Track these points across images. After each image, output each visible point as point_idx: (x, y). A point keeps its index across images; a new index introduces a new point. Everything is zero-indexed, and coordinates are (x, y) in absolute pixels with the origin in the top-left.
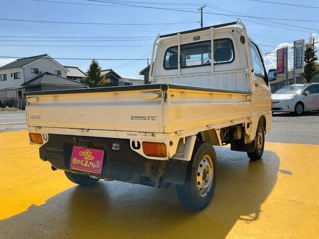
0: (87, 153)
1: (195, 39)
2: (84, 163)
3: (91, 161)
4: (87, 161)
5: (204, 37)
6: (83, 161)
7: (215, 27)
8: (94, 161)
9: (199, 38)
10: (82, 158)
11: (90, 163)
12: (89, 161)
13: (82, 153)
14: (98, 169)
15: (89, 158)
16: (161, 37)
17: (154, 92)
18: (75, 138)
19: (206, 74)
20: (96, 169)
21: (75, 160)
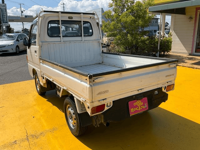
0: (138, 102)
1: (69, 18)
2: (138, 109)
3: (142, 105)
4: (140, 107)
5: (75, 18)
6: (137, 108)
7: (84, 13)
8: (144, 105)
9: (72, 18)
10: (136, 106)
11: (142, 107)
12: (141, 106)
13: (135, 104)
14: (147, 107)
15: (140, 105)
17: (174, 64)
18: (135, 96)
19: (79, 41)
20: (145, 108)
21: (132, 110)
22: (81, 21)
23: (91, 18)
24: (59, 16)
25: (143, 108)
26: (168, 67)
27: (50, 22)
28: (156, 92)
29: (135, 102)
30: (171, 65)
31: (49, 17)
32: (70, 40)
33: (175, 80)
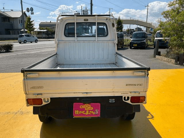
0: (87, 106)
1: (85, 20)
3: (92, 111)
4: (87, 111)
6: (84, 111)
7: (98, 16)
8: (94, 110)
9: (87, 20)
11: (91, 112)
12: (89, 111)
13: (82, 107)
14: (98, 114)
15: (89, 109)
16: (62, 16)
17: (142, 72)
18: (79, 99)
19: (93, 41)
20: (96, 115)
21: (77, 112)
22: (95, 23)
23: (107, 19)
24: (74, 19)
25: (92, 114)
26: (132, 75)
27: (68, 24)
28: (113, 100)
29: (83, 105)
30: (136, 73)
31: (66, 20)
32: (84, 40)
33: (146, 91)
